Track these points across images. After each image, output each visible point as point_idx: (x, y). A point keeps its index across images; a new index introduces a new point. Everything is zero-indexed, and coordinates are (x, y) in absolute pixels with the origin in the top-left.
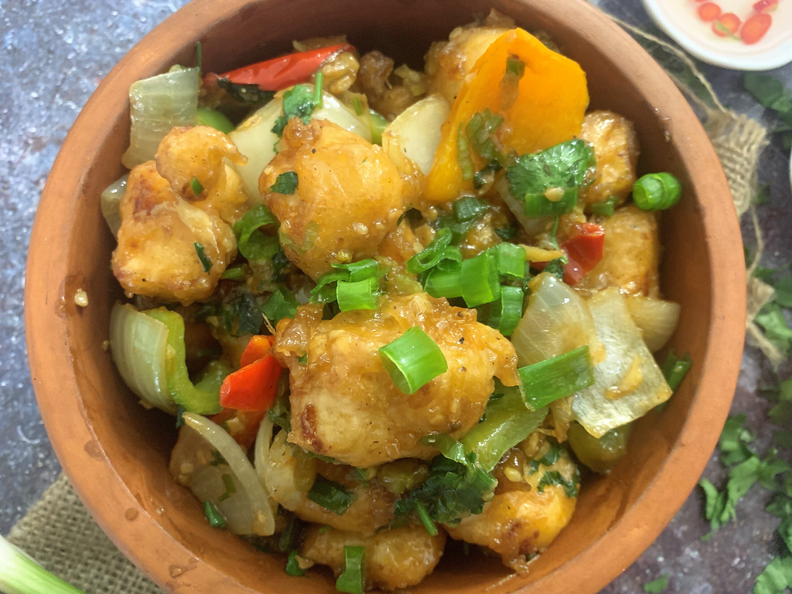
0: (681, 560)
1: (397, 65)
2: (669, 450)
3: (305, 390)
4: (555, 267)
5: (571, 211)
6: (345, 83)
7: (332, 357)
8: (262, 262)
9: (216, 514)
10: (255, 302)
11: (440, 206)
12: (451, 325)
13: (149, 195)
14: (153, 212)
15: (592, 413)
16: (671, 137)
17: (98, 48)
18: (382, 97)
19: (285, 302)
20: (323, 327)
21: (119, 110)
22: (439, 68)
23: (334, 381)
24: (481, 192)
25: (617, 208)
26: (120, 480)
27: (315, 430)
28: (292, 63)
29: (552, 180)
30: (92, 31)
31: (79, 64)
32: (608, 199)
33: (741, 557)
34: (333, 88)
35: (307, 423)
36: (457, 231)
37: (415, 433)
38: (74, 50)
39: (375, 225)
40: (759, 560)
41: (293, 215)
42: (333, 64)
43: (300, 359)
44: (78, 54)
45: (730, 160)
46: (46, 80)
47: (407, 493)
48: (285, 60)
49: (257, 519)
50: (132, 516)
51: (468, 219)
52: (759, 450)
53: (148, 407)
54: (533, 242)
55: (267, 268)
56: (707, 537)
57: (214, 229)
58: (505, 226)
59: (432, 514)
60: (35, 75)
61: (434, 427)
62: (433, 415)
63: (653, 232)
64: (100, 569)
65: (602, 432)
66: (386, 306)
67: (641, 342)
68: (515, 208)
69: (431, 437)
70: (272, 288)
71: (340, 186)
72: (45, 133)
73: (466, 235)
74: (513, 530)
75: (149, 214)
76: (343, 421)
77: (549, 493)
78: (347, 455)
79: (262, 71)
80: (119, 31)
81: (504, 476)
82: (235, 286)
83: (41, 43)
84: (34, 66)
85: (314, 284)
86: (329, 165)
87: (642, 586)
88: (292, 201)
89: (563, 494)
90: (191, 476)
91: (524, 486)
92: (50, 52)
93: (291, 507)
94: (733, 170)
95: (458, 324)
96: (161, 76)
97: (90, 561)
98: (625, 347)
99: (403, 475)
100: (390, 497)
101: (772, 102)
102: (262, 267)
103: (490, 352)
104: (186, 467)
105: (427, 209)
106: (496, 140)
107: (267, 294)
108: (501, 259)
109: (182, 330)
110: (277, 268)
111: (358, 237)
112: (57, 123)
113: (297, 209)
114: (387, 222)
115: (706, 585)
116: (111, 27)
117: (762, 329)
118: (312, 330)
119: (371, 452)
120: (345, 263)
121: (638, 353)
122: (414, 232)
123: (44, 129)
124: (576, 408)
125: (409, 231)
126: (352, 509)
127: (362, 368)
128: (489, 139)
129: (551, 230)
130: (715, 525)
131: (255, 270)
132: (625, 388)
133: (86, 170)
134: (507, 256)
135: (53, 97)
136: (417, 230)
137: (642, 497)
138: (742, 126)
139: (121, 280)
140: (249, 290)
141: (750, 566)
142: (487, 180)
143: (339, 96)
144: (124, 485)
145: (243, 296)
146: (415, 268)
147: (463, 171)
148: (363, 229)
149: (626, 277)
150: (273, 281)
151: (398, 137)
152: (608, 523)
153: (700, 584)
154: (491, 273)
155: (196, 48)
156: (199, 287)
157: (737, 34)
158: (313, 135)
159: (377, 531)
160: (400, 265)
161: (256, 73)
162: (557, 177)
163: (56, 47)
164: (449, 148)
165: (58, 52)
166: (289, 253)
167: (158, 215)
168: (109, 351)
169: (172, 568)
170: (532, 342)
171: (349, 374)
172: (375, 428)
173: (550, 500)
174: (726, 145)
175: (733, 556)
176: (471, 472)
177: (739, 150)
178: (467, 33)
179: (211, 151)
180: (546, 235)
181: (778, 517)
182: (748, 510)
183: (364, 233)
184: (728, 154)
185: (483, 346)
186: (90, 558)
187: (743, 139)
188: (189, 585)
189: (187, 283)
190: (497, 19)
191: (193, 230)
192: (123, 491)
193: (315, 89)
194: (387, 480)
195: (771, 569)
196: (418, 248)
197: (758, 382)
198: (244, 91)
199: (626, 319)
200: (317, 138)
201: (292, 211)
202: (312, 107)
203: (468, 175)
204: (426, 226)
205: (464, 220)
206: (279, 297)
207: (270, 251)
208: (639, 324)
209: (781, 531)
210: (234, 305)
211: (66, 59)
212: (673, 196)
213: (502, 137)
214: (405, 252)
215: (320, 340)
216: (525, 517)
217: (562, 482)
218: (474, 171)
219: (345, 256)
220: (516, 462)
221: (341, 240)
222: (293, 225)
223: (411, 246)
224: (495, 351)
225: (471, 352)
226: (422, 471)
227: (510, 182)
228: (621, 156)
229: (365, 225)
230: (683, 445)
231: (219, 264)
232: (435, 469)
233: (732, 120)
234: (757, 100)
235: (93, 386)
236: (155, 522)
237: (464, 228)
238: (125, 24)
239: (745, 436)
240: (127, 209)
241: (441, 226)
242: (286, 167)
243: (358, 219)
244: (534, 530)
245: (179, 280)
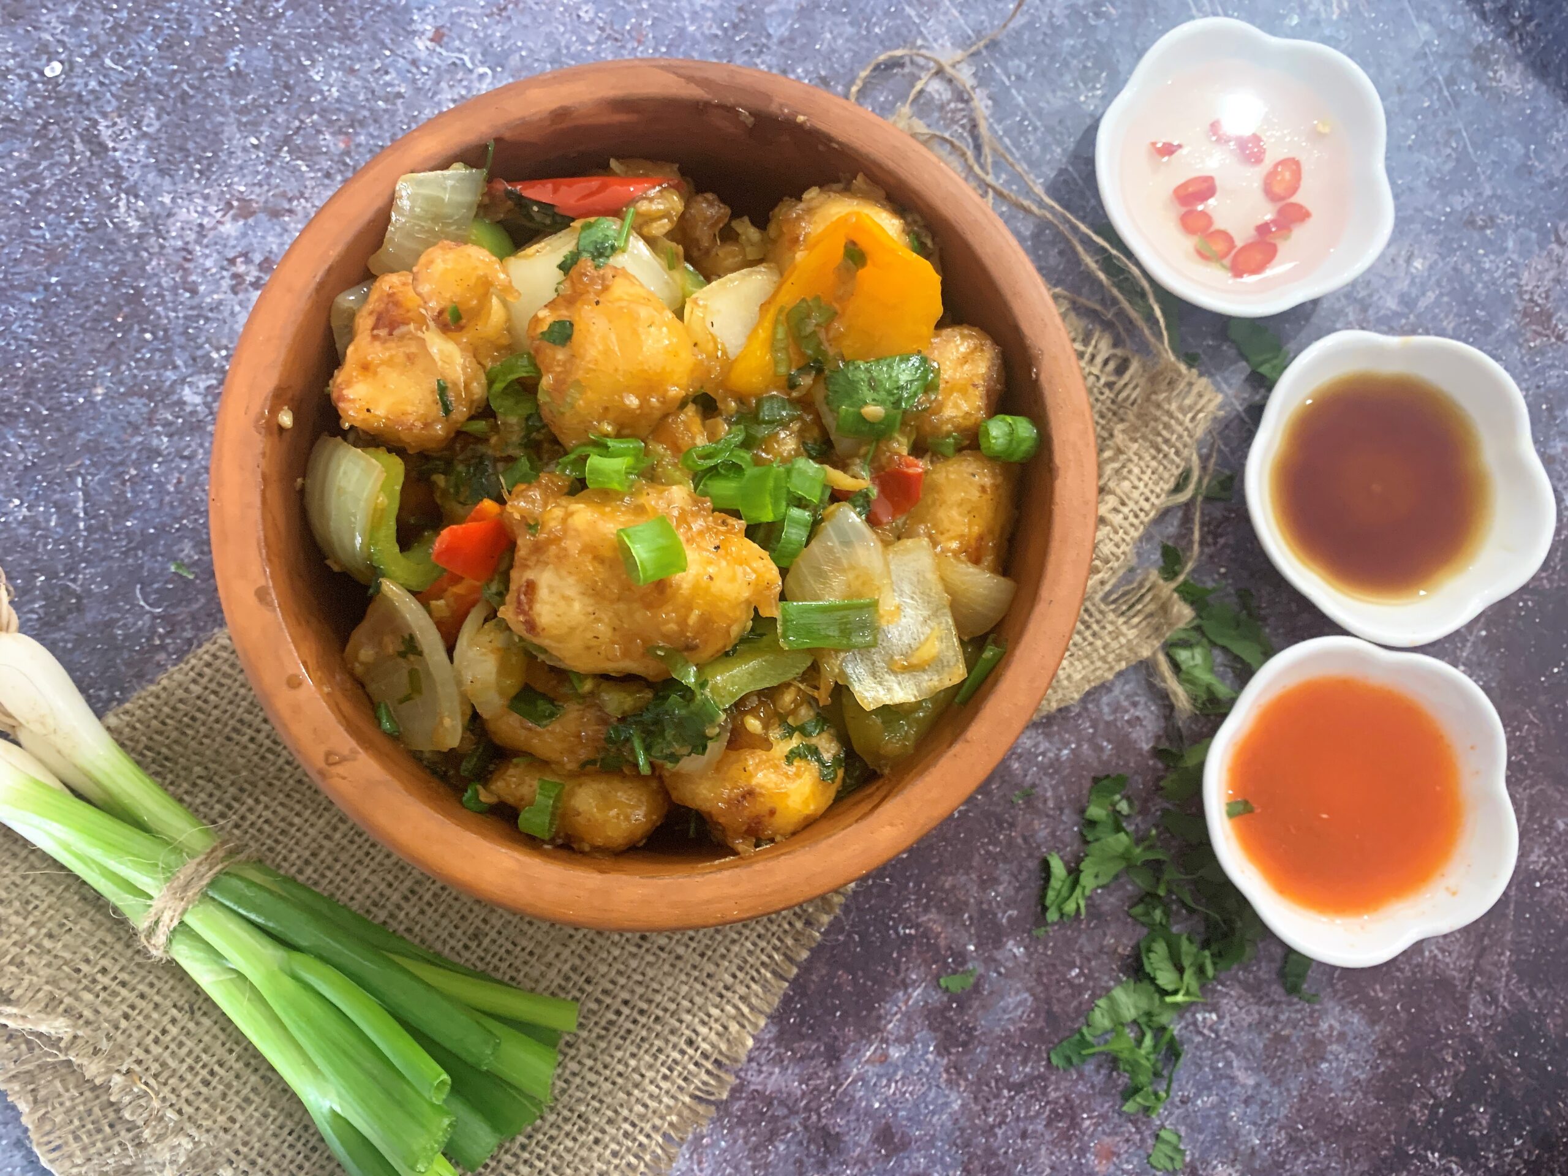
0: (998, 955)
1: (735, 215)
3: (529, 563)
4: (861, 501)
5: (891, 438)
6: (661, 227)
7: (565, 530)
8: (513, 420)
9: (390, 718)
10: (495, 467)
11: (741, 400)
12: (709, 529)
13: (395, 312)
14: (396, 332)
15: (869, 682)
17: (353, 96)
18: (707, 252)
19: (529, 472)
20: (564, 501)
21: (379, 202)
22: (781, 234)
23: (562, 557)
24: (794, 394)
25: (959, 449)
26: (289, 639)
27: (531, 608)
28: (603, 188)
29: (875, 396)
30: (352, 71)
31: (323, 112)
32: (948, 435)
33: (1081, 968)
34: (645, 230)
35: (522, 597)
36: (752, 432)
37: (643, 640)
38: (321, 92)
39: (649, 400)
40: (1106, 978)
41: (558, 369)
42: (651, 200)
43: (530, 527)
44: (325, 99)
45: (1167, 426)
46: (274, 124)
47: (624, 717)
48: (594, 183)
49: (441, 723)
50: (294, 683)
51: (770, 422)
52: (1137, 831)
53: (337, 569)
54: (842, 465)
55: (516, 428)
56: (1040, 932)
57: (464, 368)
58: (814, 440)
59: (648, 749)
60: (260, 114)
61: (665, 637)
62: (666, 622)
63: (996, 487)
64: (211, 795)
65: (875, 705)
66: (639, 492)
67: (947, 611)
68: (829, 420)
69: (660, 648)
70: (518, 452)
71: (617, 348)
72: (258, 197)
73: (764, 440)
74: (744, 797)
75: (391, 334)
76: (562, 603)
77: (800, 768)
78: (561, 648)
79: (564, 189)
80: (387, 78)
81: (743, 724)
82: (475, 443)
83: (276, 71)
84: (262, 101)
85: (566, 453)
86: (610, 322)
87: (937, 978)
88: (561, 355)
89: (816, 774)
90: (368, 667)
91: (766, 746)
92: (287, 87)
93: (485, 713)
94: (1166, 441)
95: (718, 530)
96: (439, 172)
97: (200, 782)
98: (926, 613)
99: (623, 694)
100: (604, 721)
101: (1262, 363)
102: (511, 426)
103: (748, 570)
104: (366, 654)
105: (725, 399)
106: (822, 335)
107: (510, 459)
108: (794, 474)
109: (401, 479)
110: (529, 430)
111: (627, 410)
112: (278, 186)
113: (564, 364)
114: (664, 402)
115: (1026, 995)
116: (378, 70)
117: (1176, 667)
118: (551, 500)
119: (588, 648)
120: (607, 436)
121: (940, 623)
122: (704, 425)
123: (257, 190)
124: (849, 670)
125: (698, 420)
126: (556, 727)
127: (596, 548)
128: (814, 332)
129: (865, 456)
130: (1052, 916)
131: (502, 428)
132: (914, 660)
133: (326, 266)
134: (802, 473)
135: (280, 149)
136: (708, 422)
138: (1190, 384)
139: (341, 405)
140: (490, 452)
141: (1091, 984)
142: (806, 381)
143: (650, 241)
144: (292, 647)
145: (482, 458)
146: (690, 462)
147: (776, 363)
148: (633, 401)
149: (952, 534)
150: (520, 444)
151: (705, 307)
152: (859, 815)
153: (1017, 992)
154: (777, 488)
155: (487, 146)
156: (432, 433)
157: (1227, 261)
158: (602, 284)
159: (584, 766)
160: (674, 456)
161: (555, 190)
162: (883, 393)
163: (297, 83)
164: (763, 334)
165: (298, 90)
166: (545, 412)
167: (402, 338)
168: (302, 492)
169: (328, 754)
170: (809, 578)
171: (580, 552)
172: (598, 620)
173: (798, 775)
174: (1166, 406)
175: (1073, 965)
176: (699, 699)
177: (1180, 416)
178: (824, 196)
179: (479, 278)
180: (858, 461)
181: (1143, 924)
182: (1106, 908)
183: (635, 406)
184: (1166, 419)
185: (742, 561)
186: (200, 777)
187: (1188, 402)
188: (344, 778)
189: (419, 424)
190: (864, 187)
191: (440, 363)
192: (291, 654)
193: (622, 226)
195: (1119, 994)
196: (701, 441)
197: (1158, 738)
198: (535, 209)
199: (932, 577)
200: (606, 288)
201: (558, 365)
202: (613, 248)
203: (782, 370)
204: (719, 420)
205: (765, 422)
206: (524, 464)
207: (525, 409)
208: (948, 588)
209: (1143, 945)
210: (468, 466)
211: (308, 102)
212: (1024, 447)
213: (832, 334)
214: (685, 441)
215: (558, 513)
216: (762, 787)
217: (819, 761)
218: (790, 368)
219: (608, 428)
220: (762, 713)
221: (606, 409)
222: (556, 380)
223: (693, 438)
224: (754, 571)
225: (724, 563)
226: (649, 695)
227: (828, 389)
228: (974, 385)
229: (637, 397)
231: (461, 412)
232: (661, 693)
233: (1180, 374)
234: (1243, 356)
236: (319, 696)
237: (764, 431)
238: (398, 71)
239: (1123, 807)
240: (364, 323)
241: (737, 423)
242: (564, 314)
243: (629, 389)
244: (770, 805)
245: (411, 419)
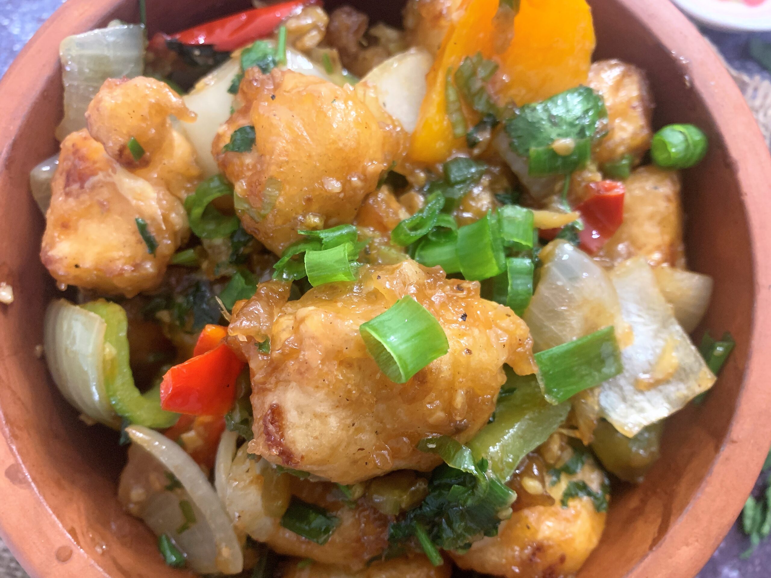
1: (372, 23)
2: (717, 449)
3: (268, 386)
4: (568, 234)
5: (584, 168)
6: (313, 38)
7: (300, 341)
8: (218, 241)
9: (173, 549)
10: (212, 291)
11: (428, 169)
12: (449, 298)
13: (82, 166)
14: (87, 184)
15: (622, 407)
16: (692, 82)
18: (356, 57)
19: (245, 286)
20: (289, 308)
21: (47, 72)
22: (420, 18)
23: (304, 371)
24: (476, 151)
25: (634, 168)
26: (50, 512)
27: (282, 436)
28: (250, 20)
29: (558, 131)
32: (622, 157)
34: (299, 44)
35: (271, 427)
36: (449, 195)
37: (409, 437)
39: (350, 181)
41: (249, 174)
42: (298, 17)
43: (260, 346)
47: (403, 514)
48: (244, 17)
49: (220, 553)
50: (64, 556)
51: (463, 182)
53: (89, 423)
54: (541, 205)
55: (223, 248)
56: (747, 554)
57: (159, 201)
58: (506, 190)
59: (436, 539)
61: (434, 428)
62: (431, 412)
63: (677, 193)
65: (636, 430)
66: (367, 277)
67: (673, 320)
68: (518, 167)
69: (431, 441)
70: (230, 271)
71: (305, 134)
73: (460, 201)
74: (534, 554)
75: (82, 187)
76: (317, 422)
77: (575, 507)
78: (324, 468)
79: (218, 31)
81: (523, 487)
82: (189, 273)
85: (277, 258)
86: (291, 109)
88: (248, 159)
89: (590, 507)
90: (142, 505)
91: (547, 500)
93: (262, 538)
95: (458, 298)
96: (97, 31)
98: (654, 327)
99: (397, 492)
100: (383, 520)
102: (219, 247)
103: (500, 332)
104: (137, 494)
105: (412, 173)
106: (490, 89)
107: (225, 280)
108: (505, 223)
109: (124, 326)
110: (236, 247)
111: (331, 197)
113: (254, 166)
114: (365, 179)
118: (276, 310)
119: (355, 462)
120: (315, 228)
121: (671, 334)
122: (398, 201)
124: (603, 402)
125: (393, 198)
126: (336, 537)
127: (340, 352)
128: (482, 88)
129: (561, 191)
130: (755, 540)
131: (210, 251)
132: (659, 376)
133: (10, 141)
134: (511, 220)
136: (403, 197)
137: (690, 508)
138: (756, 89)
139: (50, 268)
140: (205, 278)
142: (483, 137)
143: (307, 53)
144: (54, 517)
145: (198, 285)
146: (402, 237)
147: (453, 125)
148: (334, 185)
149: (649, 246)
150: (231, 263)
151: (375, 88)
152: (650, 541)
154: (495, 240)
156: (143, 272)
158: (274, 84)
159: (369, 564)
160: (383, 236)
162: (565, 128)
164: (437, 100)
166: (247, 223)
167: (93, 188)
168: (43, 358)
170: (547, 323)
171: (323, 362)
172: (358, 431)
173: (577, 516)
176: (483, 483)
179: (152, 106)
180: (555, 198)
183: (338, 190)
185: (489, 324)
187: (757, 104)
189: (128, 268)
191: (134, 202)
192: (53, 525)
193: (277, 44)
194: (378, 499)
196: (404, 215)
198: (197, 52)
199: (654, 292)
200: (277, 86)
201: (249, 170)
202: (275, 63)
203: (460, 131)
204: (413, 192)
205: (458, 183)
206: (239, 281)
207: (228, 227)
208: (669, 300)
210: (187, 296)
212: (699, 150)
213: (498, 86)
214: (389, 220)
215: (287, 322)
216: (548, 539)
217: (589, 494)
218: (466, 127)
219: (315, 220)
220: (536, 472)
221: (309, 200)
222: (250, 184)
223: (396, 213)
224: (506, 331)
225: (476, 332)
226: (421, 485)
227: (509, 136)
228: (634, 108)
229: (338, 180)
230: (733, 442)
231: (166, 244)
232: (436, 483)
233: (745, 83)
235: (19, 399)
236: (93, 562)
237: (458, 192)
240: (58, 185)
241: (430, 191)
242: (243, 122)
243: (329, 173)
244: (559, 554)
245: (119, 265)
